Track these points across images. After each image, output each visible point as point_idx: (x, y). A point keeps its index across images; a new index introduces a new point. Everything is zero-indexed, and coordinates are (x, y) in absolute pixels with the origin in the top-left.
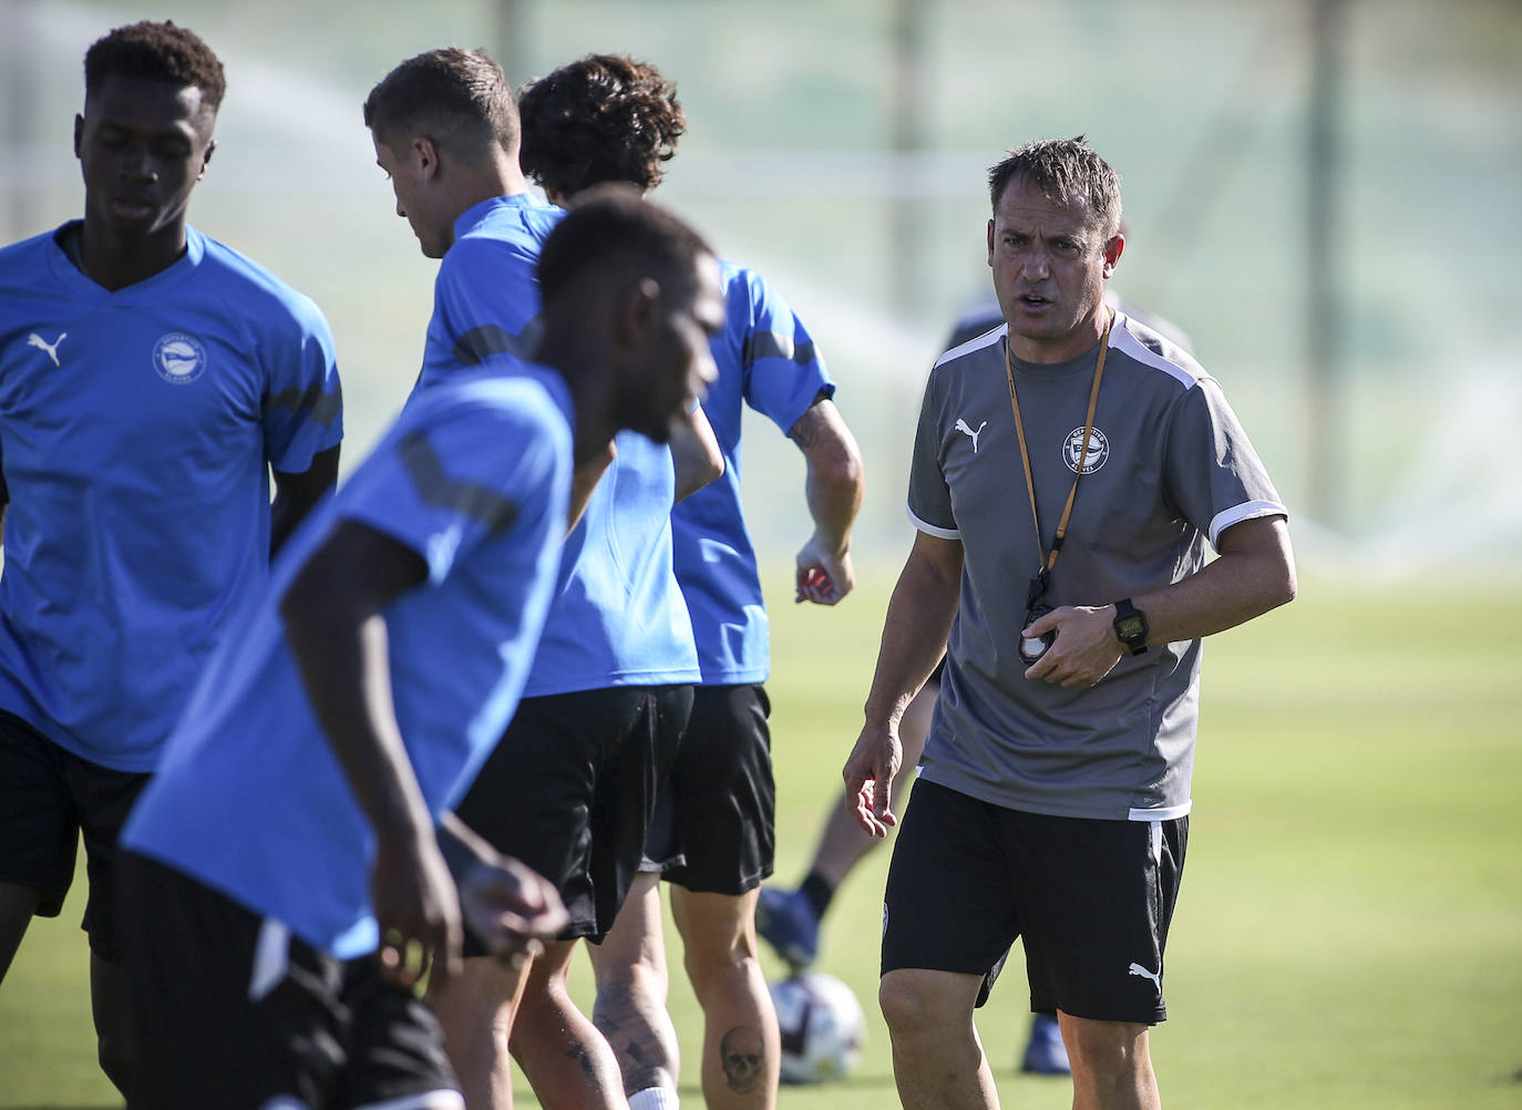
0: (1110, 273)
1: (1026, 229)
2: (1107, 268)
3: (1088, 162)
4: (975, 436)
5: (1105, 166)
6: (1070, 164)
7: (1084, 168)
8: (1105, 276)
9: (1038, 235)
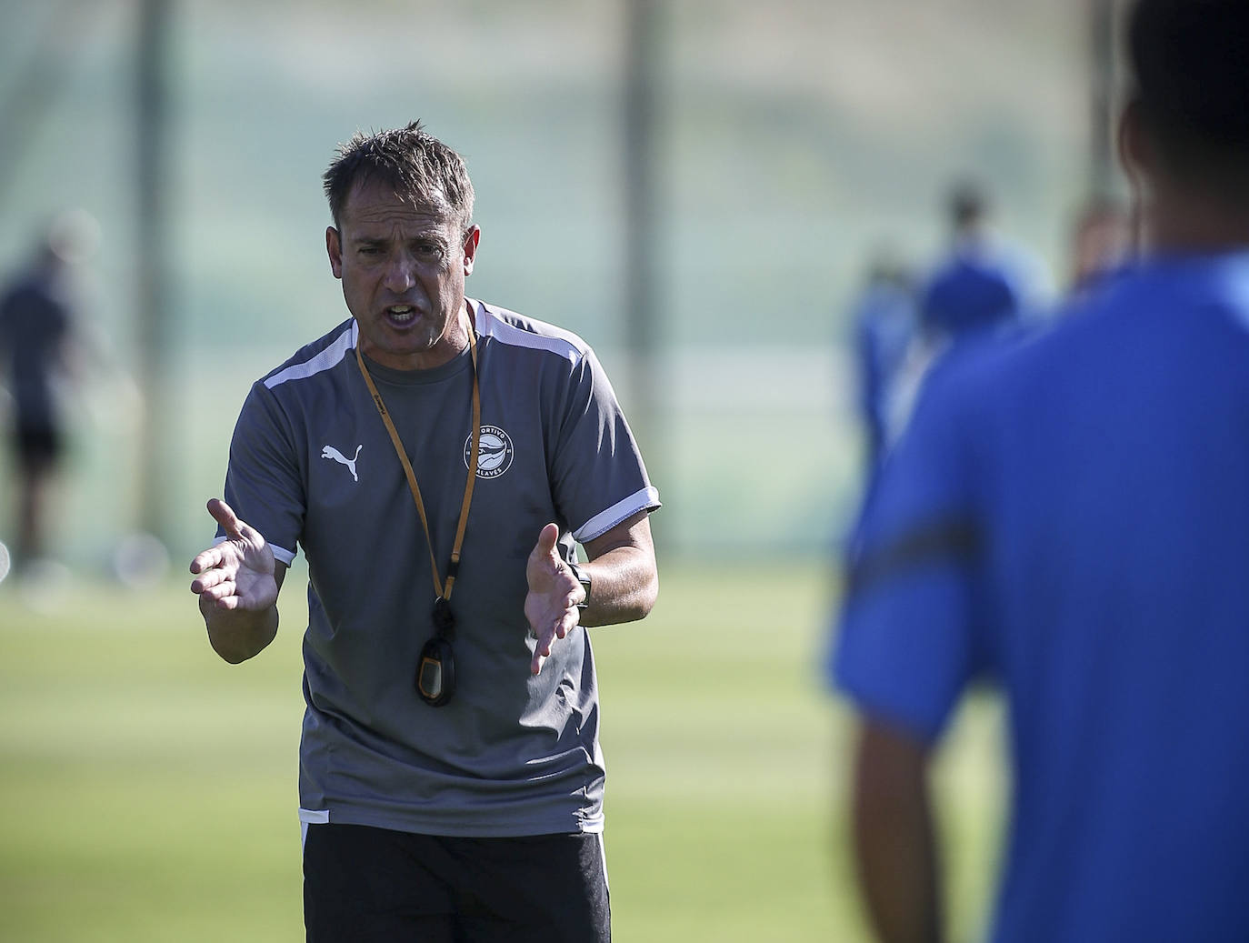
0: (470, 269)
1: (384, 234)
2: (466, 263)
3: (437, 155)
4: (351, 465)
5: (452, 156)
6: (419, 158)
7: (433, 162)
8: (466, 274)
9: (398, 237)
